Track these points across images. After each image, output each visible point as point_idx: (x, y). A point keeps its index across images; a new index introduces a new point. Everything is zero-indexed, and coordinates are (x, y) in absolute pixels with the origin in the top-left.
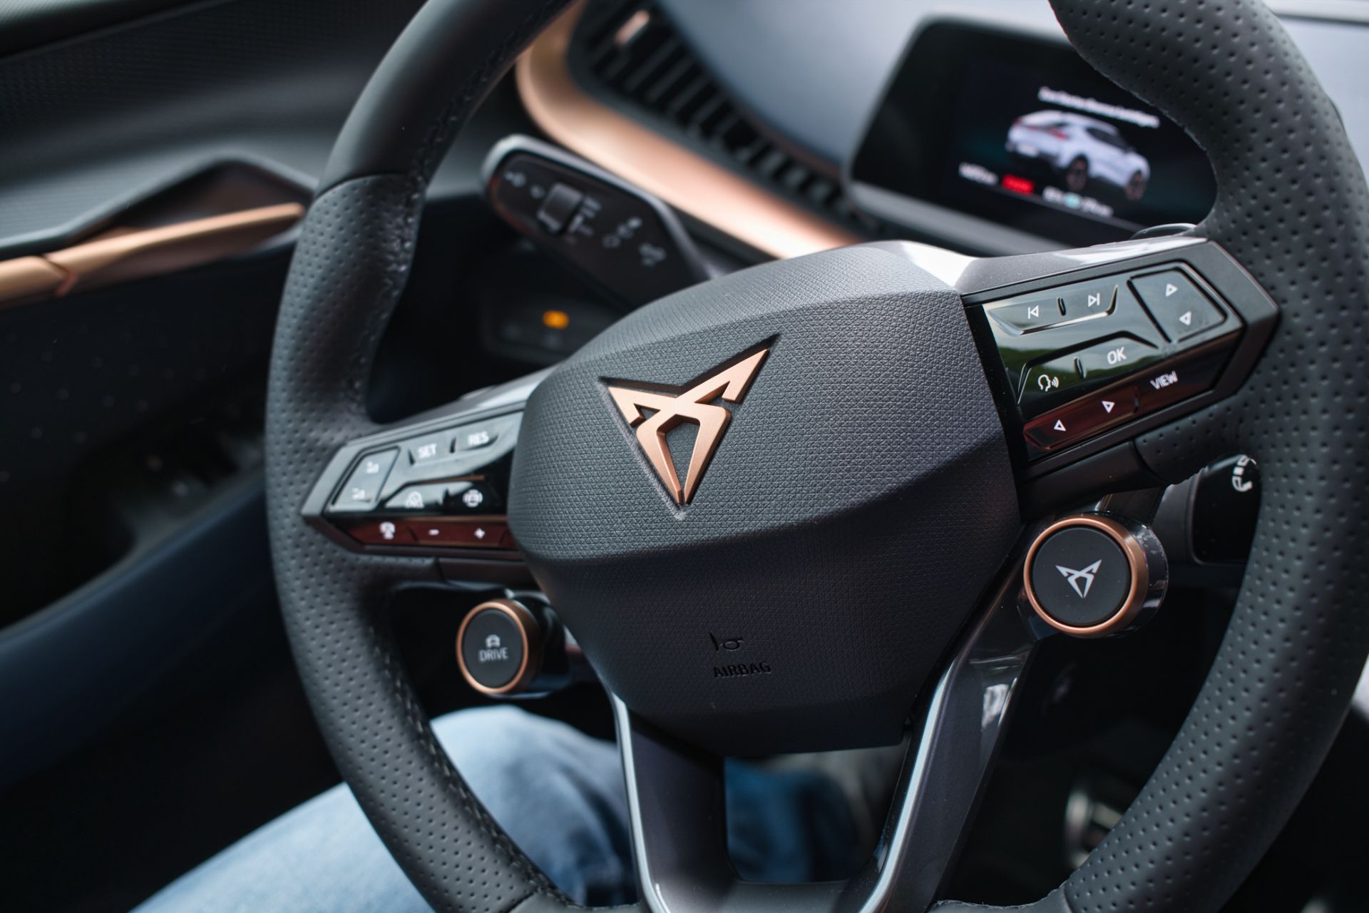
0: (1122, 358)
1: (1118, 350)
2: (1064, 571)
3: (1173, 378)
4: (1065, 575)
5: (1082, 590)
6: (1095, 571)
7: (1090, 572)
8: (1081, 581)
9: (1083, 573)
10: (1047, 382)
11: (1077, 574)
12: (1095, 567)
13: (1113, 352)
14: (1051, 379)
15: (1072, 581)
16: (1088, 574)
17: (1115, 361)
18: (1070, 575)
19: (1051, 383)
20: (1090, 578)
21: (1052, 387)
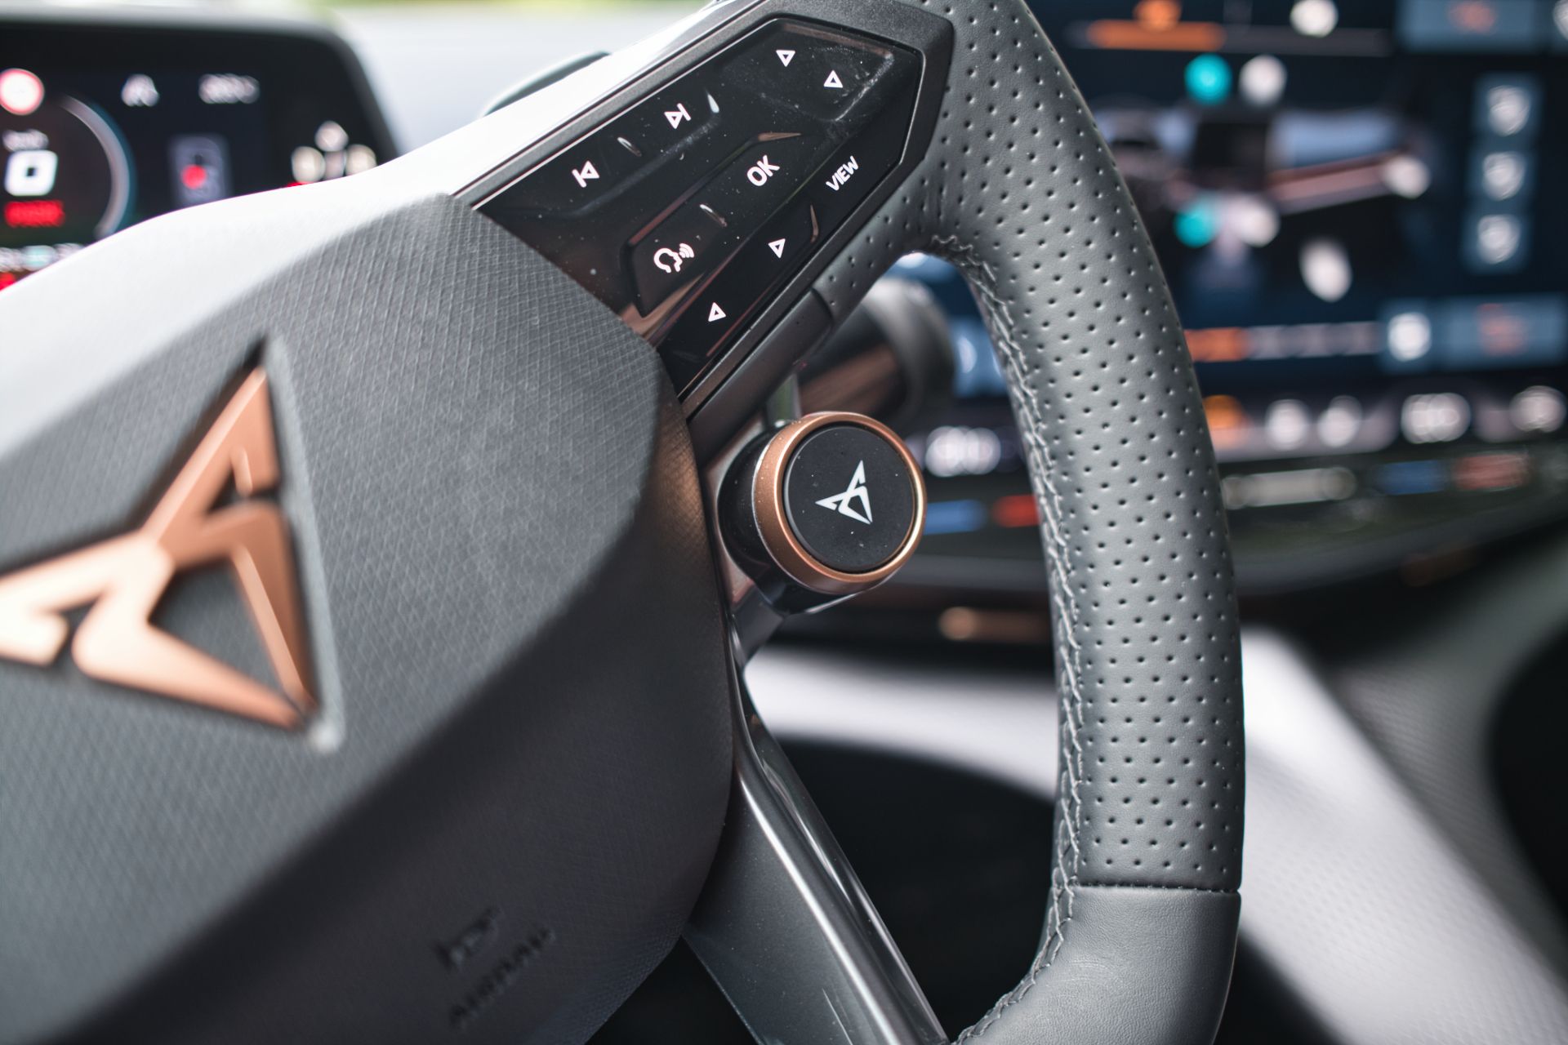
0: (772, 171)
1: (759, 163)
2: (828, 503)
3: (852, 166)
4: (833, 507)
5: (862, 512)
6: (863, 480)
7: (858, 485)
8: (855, 503)
9: (852, 492)
10: (672, 258)
11: (845, 497)
12: (860, 474)
13: (753, 169)
14: (676, 249)
15: (845, 510)
16: (857, 489)
17: (764, 180)
18: (838, 503)
19: (680, 256)
20: (863, 493)
21: (685, 260)
